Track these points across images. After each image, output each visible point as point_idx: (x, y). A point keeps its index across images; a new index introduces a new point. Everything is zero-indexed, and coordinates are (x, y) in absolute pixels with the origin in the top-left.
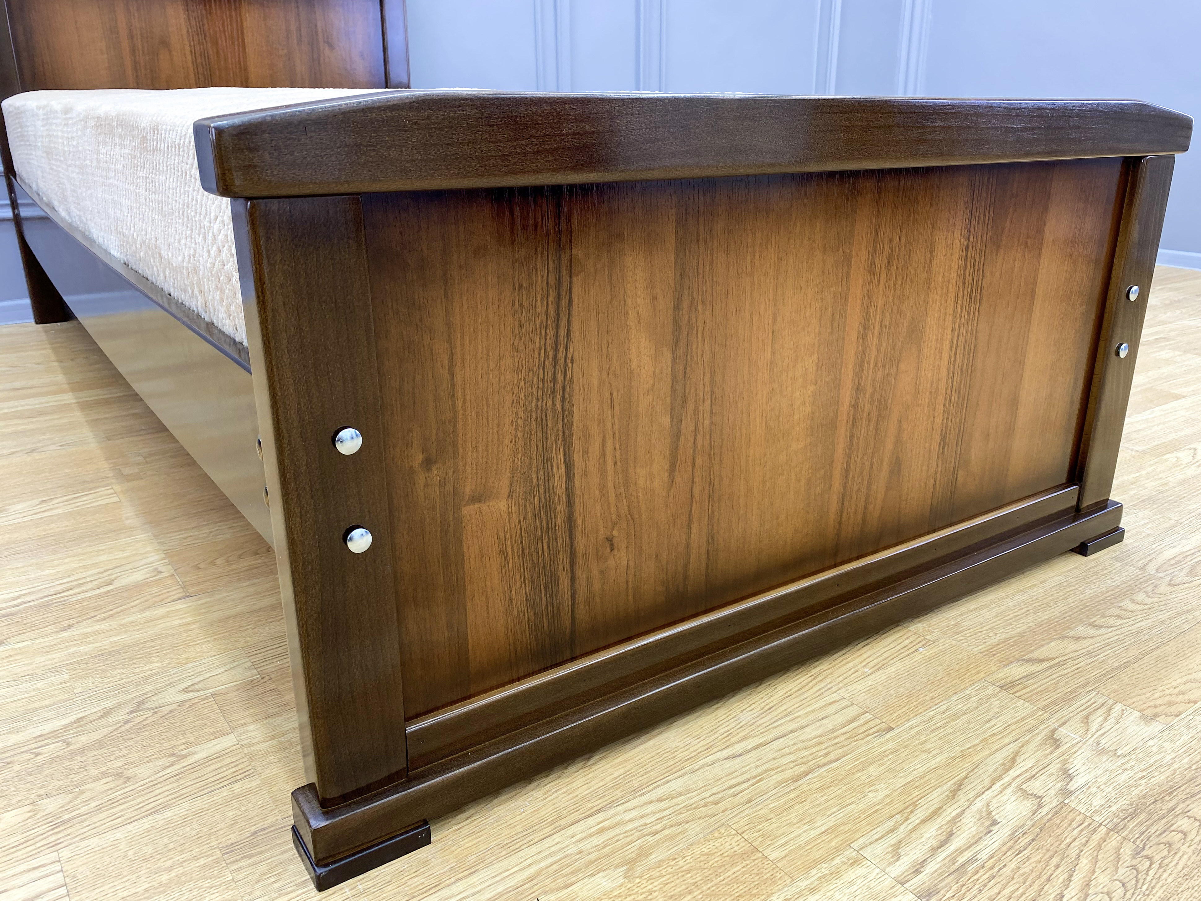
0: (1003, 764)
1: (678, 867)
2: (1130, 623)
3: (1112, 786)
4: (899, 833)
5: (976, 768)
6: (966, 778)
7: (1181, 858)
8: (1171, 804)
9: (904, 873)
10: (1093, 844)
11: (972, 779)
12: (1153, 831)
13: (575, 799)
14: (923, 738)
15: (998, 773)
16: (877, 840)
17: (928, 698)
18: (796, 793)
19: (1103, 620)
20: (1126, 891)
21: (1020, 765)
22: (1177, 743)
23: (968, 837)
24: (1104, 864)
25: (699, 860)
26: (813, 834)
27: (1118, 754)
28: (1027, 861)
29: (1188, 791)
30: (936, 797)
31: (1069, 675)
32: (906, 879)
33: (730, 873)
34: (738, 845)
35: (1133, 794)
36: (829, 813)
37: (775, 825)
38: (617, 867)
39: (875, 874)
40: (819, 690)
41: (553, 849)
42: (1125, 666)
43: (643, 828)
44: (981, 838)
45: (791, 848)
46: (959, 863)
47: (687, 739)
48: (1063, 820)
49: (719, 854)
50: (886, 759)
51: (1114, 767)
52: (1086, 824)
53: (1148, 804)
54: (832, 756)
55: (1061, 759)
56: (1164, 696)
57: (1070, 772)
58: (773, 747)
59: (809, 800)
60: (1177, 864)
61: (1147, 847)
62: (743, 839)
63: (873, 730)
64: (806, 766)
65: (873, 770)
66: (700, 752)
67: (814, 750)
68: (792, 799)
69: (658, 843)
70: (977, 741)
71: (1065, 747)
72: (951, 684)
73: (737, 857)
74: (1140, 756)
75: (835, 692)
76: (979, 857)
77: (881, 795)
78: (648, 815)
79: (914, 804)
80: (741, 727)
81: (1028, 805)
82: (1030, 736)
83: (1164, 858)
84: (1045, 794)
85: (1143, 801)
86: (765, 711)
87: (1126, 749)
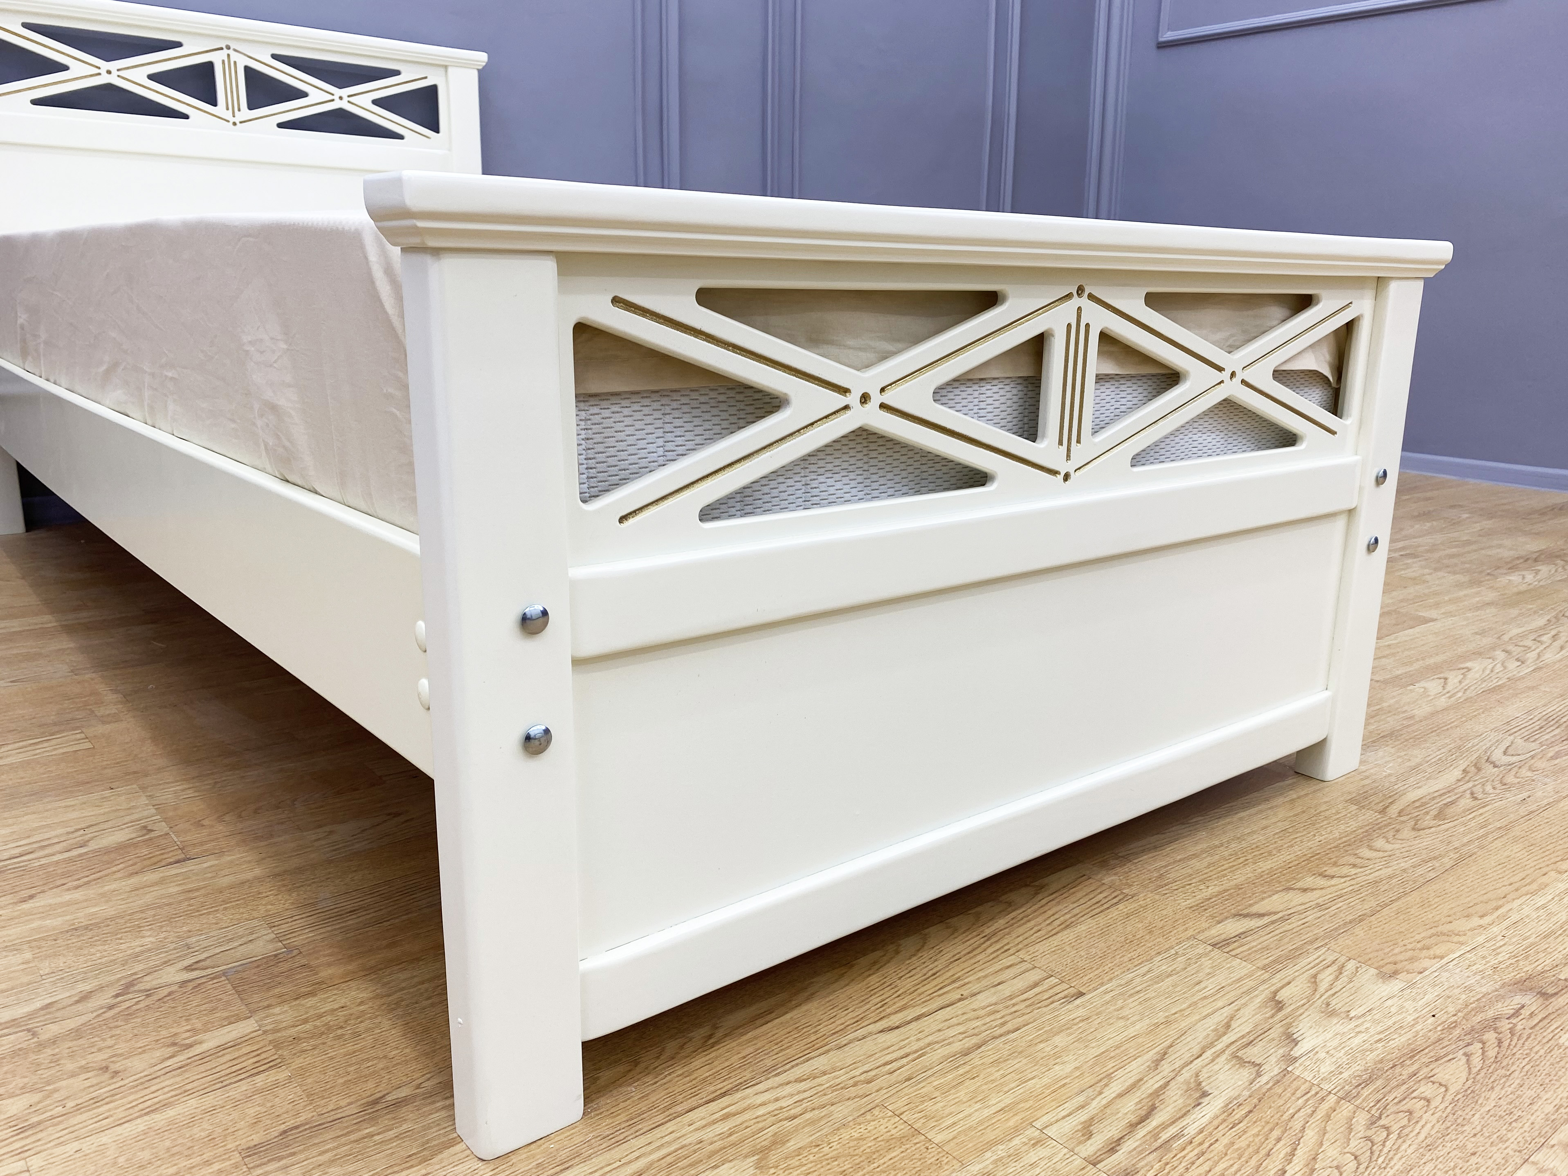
0: (1215, 1030)
1: (822, 1155)
2: (1367, 872)
3: (1343, 1051)
4: (1090, 1109)
5: (1183, 1035)
6: (1171, 1046)
7: (1423, 1127)
8: (1412, 1069)
9: (1096, 1153)
10: (1320, 1114)
11: (1178, 1047)
12: (1391, 1099)
13: (694, 1082)
14: (1120, 1003)
15: (1209, 1040)
16: (1064, 1118)
17: (1126, 959)
18: (967, 1068)
19: (1335, 869)
20: (1359, 1164)
21: (1236, 1030)
22: (1420, 1003)
23: (1173, 1110)
24: (1334, 1135)
25: (847, 1146)
26: (986, 1113)
27: (1351, 1016)
28: (1243, 1135)
29: (1432, 1054)
30: (1135, 1068)
31: (1294, 930)
32: (1099, 1159)
33: (886, 1159)
34: (896, 1127)
35: (1368, 1058)
36: (1006, 1089)
37: (941, 1104)
38: (746, 1157)
39: (1063, 1153)
40: (995, 952)
41: (667, 1139)
42: (1361, 919)
43: (778, 1112)
44: (1189, 1111)
45: (960, 1129)
46: (1162, 1139)
47: (832, 1011)
48: (1286, 1090)
49: (872, 1138)
50: (1075, 1027)
51: (1345, 1030)
52: (1313, 1092)
53: (1386, 1068)
54: (1009, 1026)
55: (1284, 1022)
56: (1406, 951)
57: (1295, 1036)
58: (938, 1017)
59: (982, 1076)
60: (1419, 1133)
61: (1383, 1117)
62: (902, 1121)
63: (1060, 995)
64: (979, 1037)
65: (1059, 1040)
66: (848, 1026)
67: (988, 1020)
68: (961, 1075)
69: (796, 1129)
70: (1184, 1006)
71: (1289, 1009)
72: (1152, 943)
73: (894, 1141)
74: (1376, 1017)
75: (1014, 954)
76: (1186, 1132)
77: (1069, 1068)
78: (784, 1097)
79: (1109, 1077)
80: (899, 996)
81: (1245, 1074)
82: (1247, 998)
83: (1404, 1127)
84: (1265, 1061)
85: (1379, 1066)
86: (928, 978)
87: (1360, 1009)
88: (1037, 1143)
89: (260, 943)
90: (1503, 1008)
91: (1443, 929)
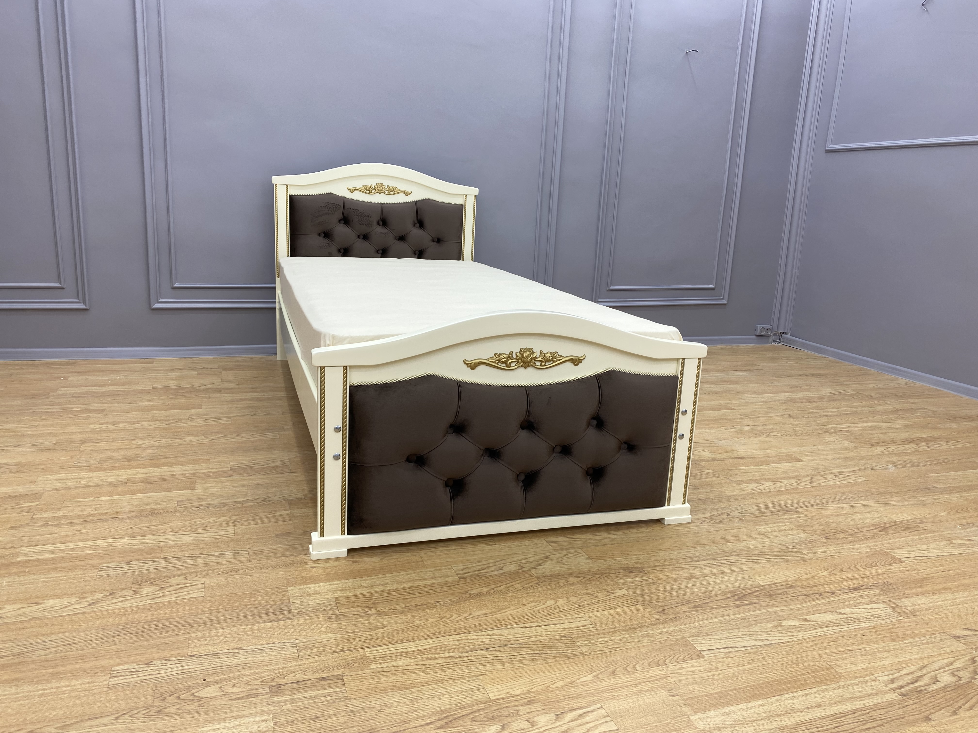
27: (564, 564)
42: (603, 545)
54: (468, 547)
71: (549, 559)
77: (473, 558)
89: (299, 495)
90: (612, 572)
91: (626, 552)
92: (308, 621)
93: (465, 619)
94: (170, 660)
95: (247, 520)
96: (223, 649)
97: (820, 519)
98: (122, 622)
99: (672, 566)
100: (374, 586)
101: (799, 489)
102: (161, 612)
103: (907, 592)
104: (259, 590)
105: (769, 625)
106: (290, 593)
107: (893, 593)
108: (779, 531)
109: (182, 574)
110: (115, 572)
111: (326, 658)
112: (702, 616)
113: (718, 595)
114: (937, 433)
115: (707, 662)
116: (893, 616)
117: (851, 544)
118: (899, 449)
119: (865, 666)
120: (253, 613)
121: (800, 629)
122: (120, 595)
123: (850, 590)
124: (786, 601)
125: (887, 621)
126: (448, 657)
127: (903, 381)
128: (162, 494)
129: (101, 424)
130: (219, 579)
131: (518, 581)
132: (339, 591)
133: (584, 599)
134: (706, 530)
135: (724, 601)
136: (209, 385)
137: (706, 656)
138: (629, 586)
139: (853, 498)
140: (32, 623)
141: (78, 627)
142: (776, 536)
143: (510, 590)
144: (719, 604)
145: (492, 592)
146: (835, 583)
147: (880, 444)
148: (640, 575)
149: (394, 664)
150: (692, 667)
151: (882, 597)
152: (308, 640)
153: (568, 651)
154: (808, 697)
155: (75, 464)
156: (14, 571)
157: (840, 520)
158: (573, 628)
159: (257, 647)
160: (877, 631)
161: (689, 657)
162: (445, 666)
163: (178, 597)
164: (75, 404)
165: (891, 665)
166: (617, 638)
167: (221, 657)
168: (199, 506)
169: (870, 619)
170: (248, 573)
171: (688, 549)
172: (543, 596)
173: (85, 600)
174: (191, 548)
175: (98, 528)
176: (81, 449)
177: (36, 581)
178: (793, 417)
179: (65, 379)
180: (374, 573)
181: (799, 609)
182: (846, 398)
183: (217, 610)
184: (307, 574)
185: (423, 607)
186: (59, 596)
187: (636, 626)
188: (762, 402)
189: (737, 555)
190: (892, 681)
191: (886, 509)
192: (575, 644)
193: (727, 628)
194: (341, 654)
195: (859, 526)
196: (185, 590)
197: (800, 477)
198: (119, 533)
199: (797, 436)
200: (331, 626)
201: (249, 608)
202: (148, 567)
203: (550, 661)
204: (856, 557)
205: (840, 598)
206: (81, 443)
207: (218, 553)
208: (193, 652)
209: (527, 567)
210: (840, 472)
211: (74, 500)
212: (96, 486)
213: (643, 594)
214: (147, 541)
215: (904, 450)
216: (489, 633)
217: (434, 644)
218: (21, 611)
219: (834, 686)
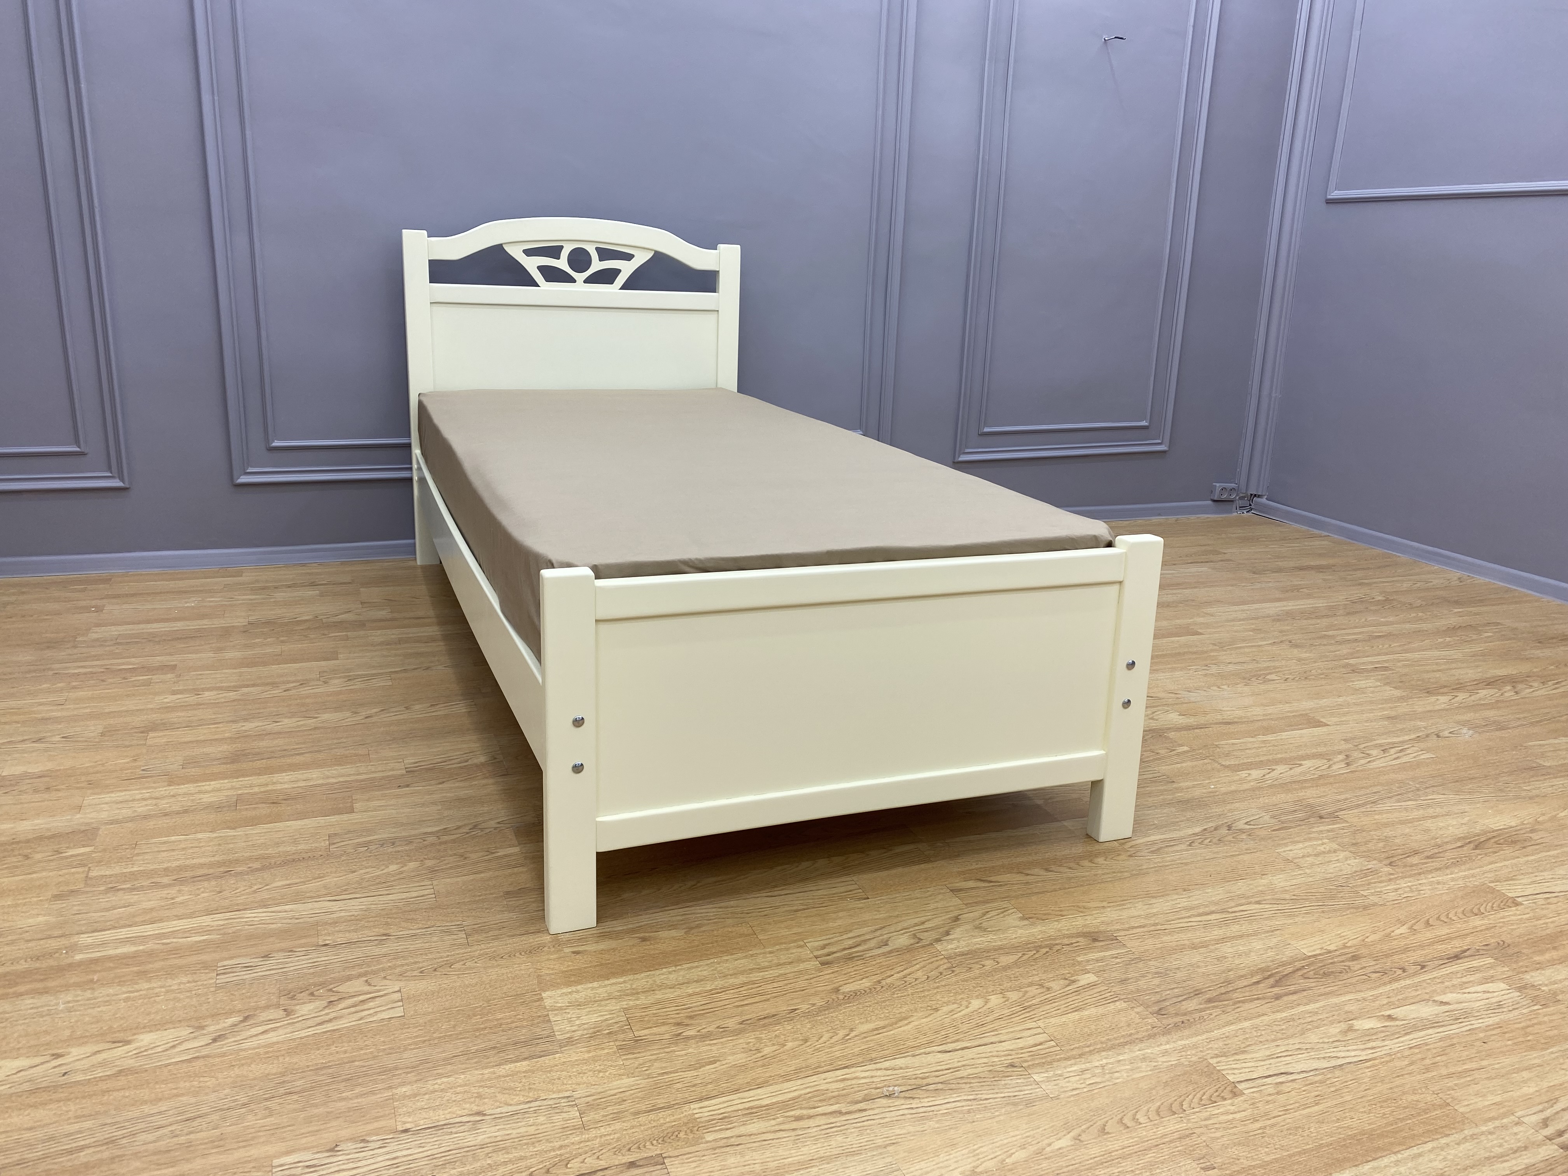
0: (916, 923)
2: (1074, 872)
4: (833, 940)
8: (990, 954)
11: (891, 926)
15: (909, 926)
16: (818, 941)
18: (792, 916)
21: (926, 925)
22: (1028, 932)
26: (788, 933)
27: (986, 930)
29: (1008, 951)
30: (865, 930)
31: (1000, 891)
35: (975, 947)
36: (802, 926)
37: (773, 926)
49: (736, 932)
50: (854, 910)
52: (935, 953)
53: (979, 952)
54: (824, 905)
55: (952, 926)
56: (1048, 910)
57: (950, 933)
62: (752, 929)
63: (856, 897)
65: (841, 914)
68: (790, 918)
71: (960, 922)
73: (744, 935)
76: (865, 955)
77: (836, 924)
78: (713, 912)
79: (851, 931)
81: (912, 941)
82: (944, 914)
83: (962, 972)
85: (977, 950)
87: (995, 928)
88: (801, 947)
90: (1066, 941)
91: (1080, 904)
92: (586, 1056)
93: (845, 1040)
94: (368, 1142)
95: (451, 868)
96: (454, 1116)
97: (1375, 830)
98: (274, 1071)
99: (1159, 927)
100: (684, 984)
101: (1331, 776)
102: (338, 1049)
103: (1537, 958)
104: (495, 999)
105: (1335, 1030)
106: (548, 1003)
107: (1516, 962)
108: (1315, 855)
109: (360, 976)
110: (247, 976)
111: (628, 1125)
112: (1225, 1018)
113: (1242, 976)
114: (1524, 668)
115: (1249, 1102)
116: (1524, 1003)
117: (1433, 875)
118: (1473, 698)
119: (1498, 1099)
120: (491, 1044)
121: (1383, 1034)
122: (262, 1019)
123: (1448, 959)
124: (1351, 984)
125: (1516, 1013)
126: (831, 1113)
127: (1454, 575)
128: (299, 822)
129: (174, 693)
130: (424, 982)
131: (918, 966)
132: (627, 995)
133: (1030, 994)
134: (1199, 858)
135: (1254, 987)
136: (342, 614)
137: (1245, 1092)
138: (1099, 966)
139: (1418, 790)
140: (122, 1081)
141: (201, 1085)
142: (1312, 865)
143: (907, 983)
144: (1247, 994)
145: (878, 988)
146: (1422, 947)
147: (1441, 690)
148: (1110, 946)
149: (743, 1130)
150: (1227, 1113)
151: (1500, 969)
152: (594, 1091)
153: (1022, 1093)
154: (1420, 1160)
155: (143, 770)
156: (72, 981)
157: (1407, 831)
158: (1022, 1048)
159: (510, 1108)
160: (1505, 1033)
161: (1218, 1096)
162: (828, 1131)
163: (361, 1019)
164: (124, 658)
165: (1538, 1094)
166: (1097, 1064)
167: (454, 1130)
168: (366, 844)
169: (1489, 1012)
170: (470, 968)
171: (1177, 894)
172: (963, 992)
173: (205, 1032)
174: (366, 924)
175: (203, 892)
176: (149, 742)
177: (114, 998)
178: (1296, 646)
179: (99, 609)
180: (679, 960)
181: (1375, 998)
182: (1372, 608)
183: (431, 1042)
184: (568, 966)
185: (771, 1020)
186: (159, 1027)
187: (1122, 1040)
188: (1243, 620)
189: (1258, 903)
190: (1545, 1123)
191: (1474, 809)
192: (1032, 1079)
193: (1269, 1038)
194: (652, 1116)
195: (1439, 841)
196: (371, 1004)
197: (1327, 754)
198: (241, 900)
199: (1310, 680)
200: (627, 1063)
201: (485, 1035)
202: (299, 963)
203: (997, 1113)
204: (1445, 898)
205: (1435, 974)
206: (146, 730)
207: (414, 932)
208: (405, 1123)
209: (927, 937)
210: (1389, 744)
211: (154, 840)
212: (186, 811)
213: (1123, 981)
214: (291, 914)
215: (1480, 699)
216: (887, 1064)
217: (802, 1089)
218: (100, 1057)
219: (1457, 1137)
